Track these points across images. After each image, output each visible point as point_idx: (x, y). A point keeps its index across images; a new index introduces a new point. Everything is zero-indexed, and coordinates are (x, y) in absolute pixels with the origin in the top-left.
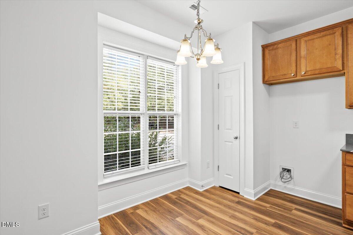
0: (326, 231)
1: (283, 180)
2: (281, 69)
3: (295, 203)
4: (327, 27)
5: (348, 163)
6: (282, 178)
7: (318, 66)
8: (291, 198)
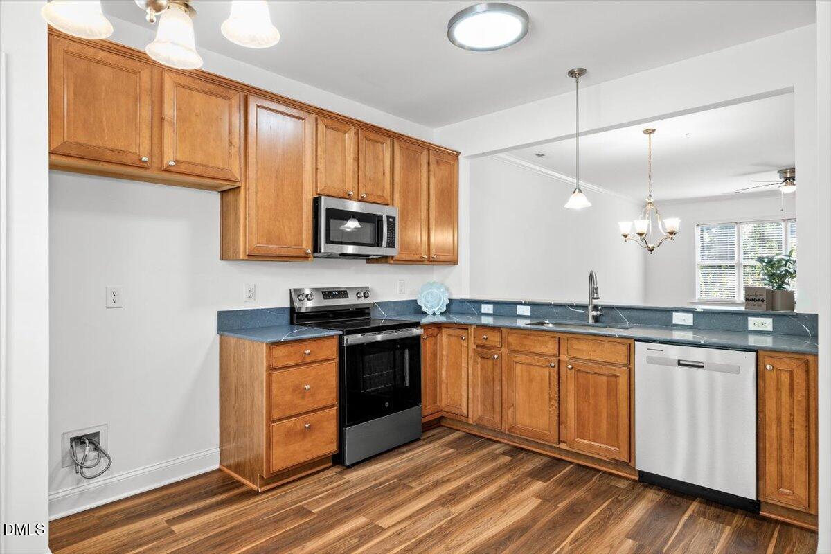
0: (268, 514)
1: (87, 472)
2: (106, 131)
3: (140, 514)
4: (219, 79)
5: (275, 365)
6: (82, 468)
7: (199, 158)
8: (122, 510)
